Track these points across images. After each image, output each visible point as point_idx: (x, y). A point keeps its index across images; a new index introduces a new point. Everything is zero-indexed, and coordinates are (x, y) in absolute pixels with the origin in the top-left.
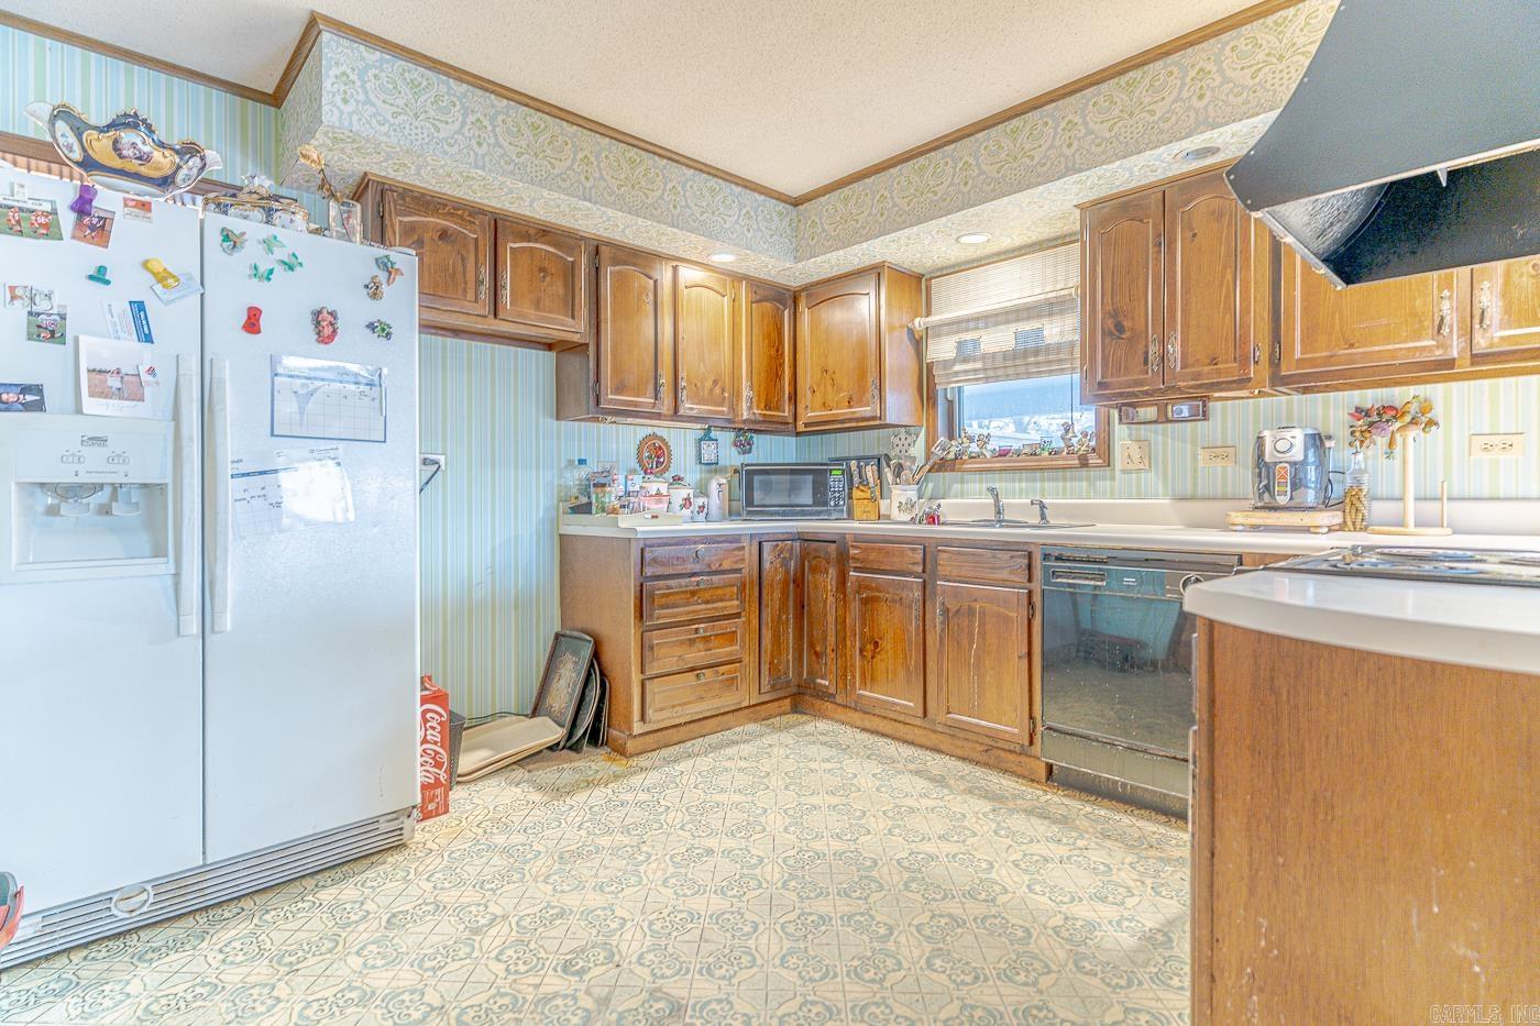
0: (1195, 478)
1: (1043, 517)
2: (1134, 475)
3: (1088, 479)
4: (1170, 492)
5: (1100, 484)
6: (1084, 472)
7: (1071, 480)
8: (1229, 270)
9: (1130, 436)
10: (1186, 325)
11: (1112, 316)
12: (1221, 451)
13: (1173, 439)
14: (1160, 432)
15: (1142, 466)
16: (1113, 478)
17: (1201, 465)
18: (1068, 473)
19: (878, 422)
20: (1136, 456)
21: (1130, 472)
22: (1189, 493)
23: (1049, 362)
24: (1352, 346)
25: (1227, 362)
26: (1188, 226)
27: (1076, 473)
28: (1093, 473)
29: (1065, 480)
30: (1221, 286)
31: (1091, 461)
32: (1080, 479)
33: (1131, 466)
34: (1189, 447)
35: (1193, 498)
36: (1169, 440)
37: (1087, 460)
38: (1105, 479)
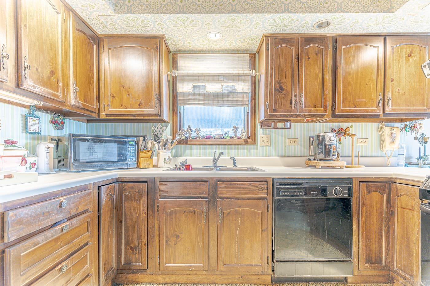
0: (285, 149)
1: (235, 165)
2: (265, 148)
3: (247, 149)
4: (277, 154)
5: (252, 151)
6: (246, 146)
7: (241, 149)
8: (320, 74)
9: (263, 133)
10: (306, 91)
11: (278, 84)
12: (294, 140)
13: (278, 135)
14: (274, 132)
15: (268, 145)
16: (257, 149)
17: (287, 144)
18: (239, 146)
19: (158, 118)
20: (266, 141)
21: (263, 146)
22: (283, 155)
23: (233, 101)
24: (356, 107)
25: (319, 107)
26: (307, 55)
27: (242, 146)
28: (249, 146)
29: (238, 149)
30: (318, 79)
31: (249, 142)
32: (244, 149)
33: (264, 144)
34: (283, 138)
35: (285, 156)
36: (277, 135)
37: (248, 142)
38: (254, 149)
